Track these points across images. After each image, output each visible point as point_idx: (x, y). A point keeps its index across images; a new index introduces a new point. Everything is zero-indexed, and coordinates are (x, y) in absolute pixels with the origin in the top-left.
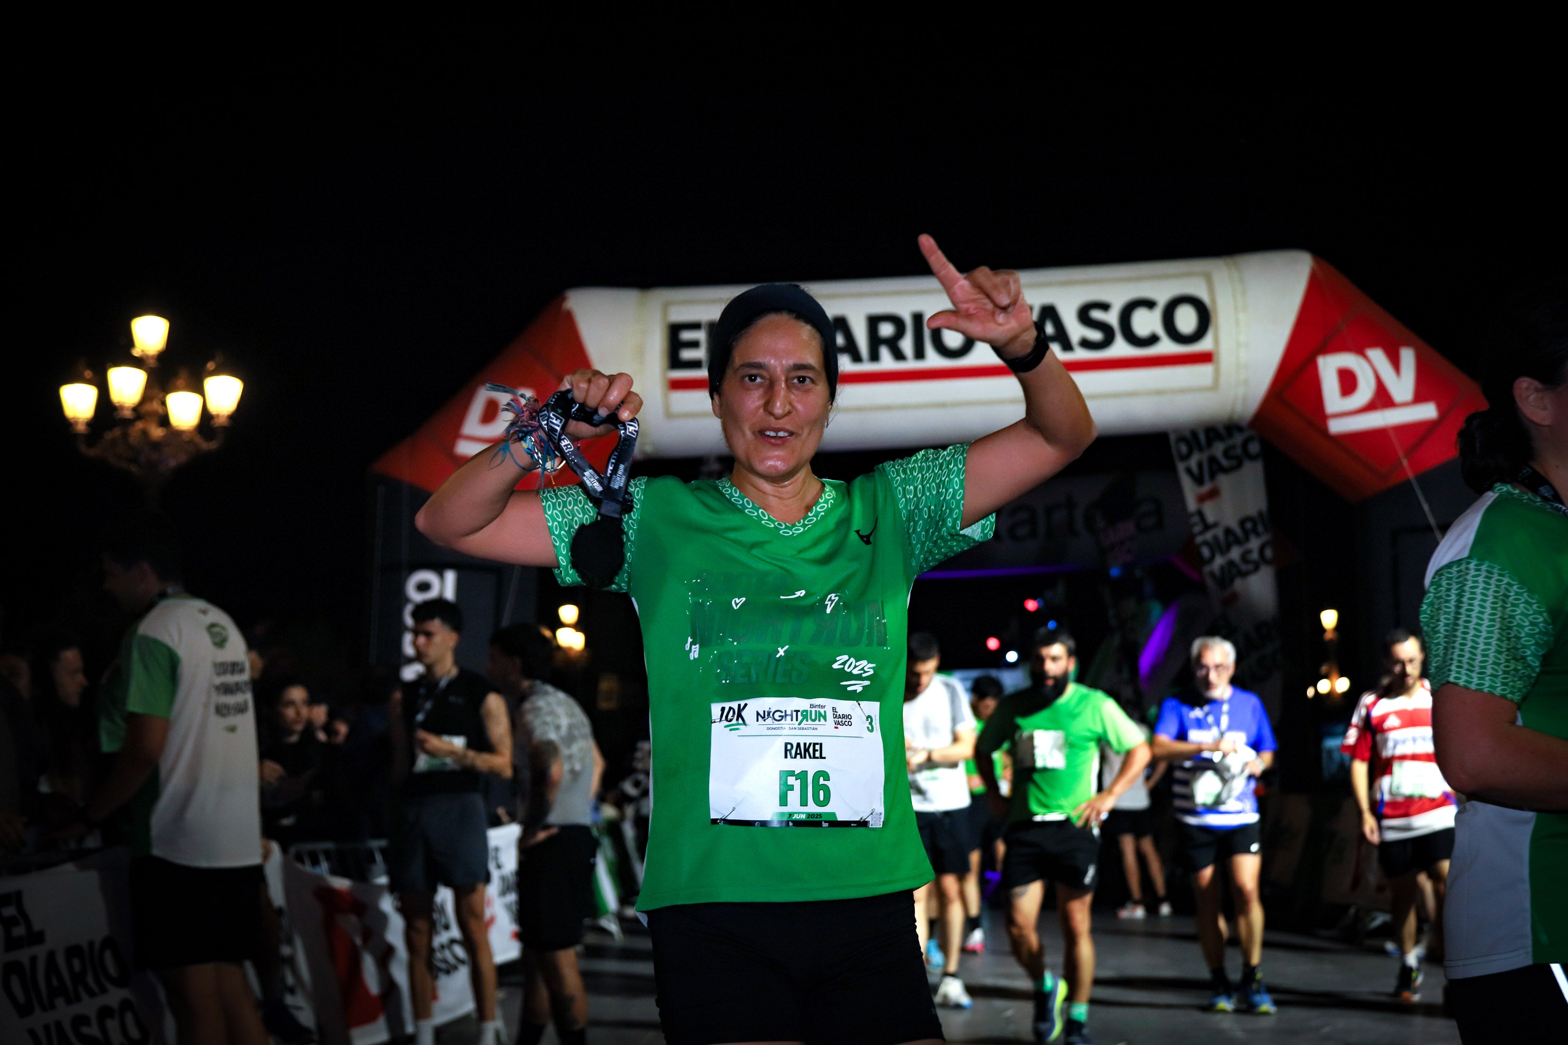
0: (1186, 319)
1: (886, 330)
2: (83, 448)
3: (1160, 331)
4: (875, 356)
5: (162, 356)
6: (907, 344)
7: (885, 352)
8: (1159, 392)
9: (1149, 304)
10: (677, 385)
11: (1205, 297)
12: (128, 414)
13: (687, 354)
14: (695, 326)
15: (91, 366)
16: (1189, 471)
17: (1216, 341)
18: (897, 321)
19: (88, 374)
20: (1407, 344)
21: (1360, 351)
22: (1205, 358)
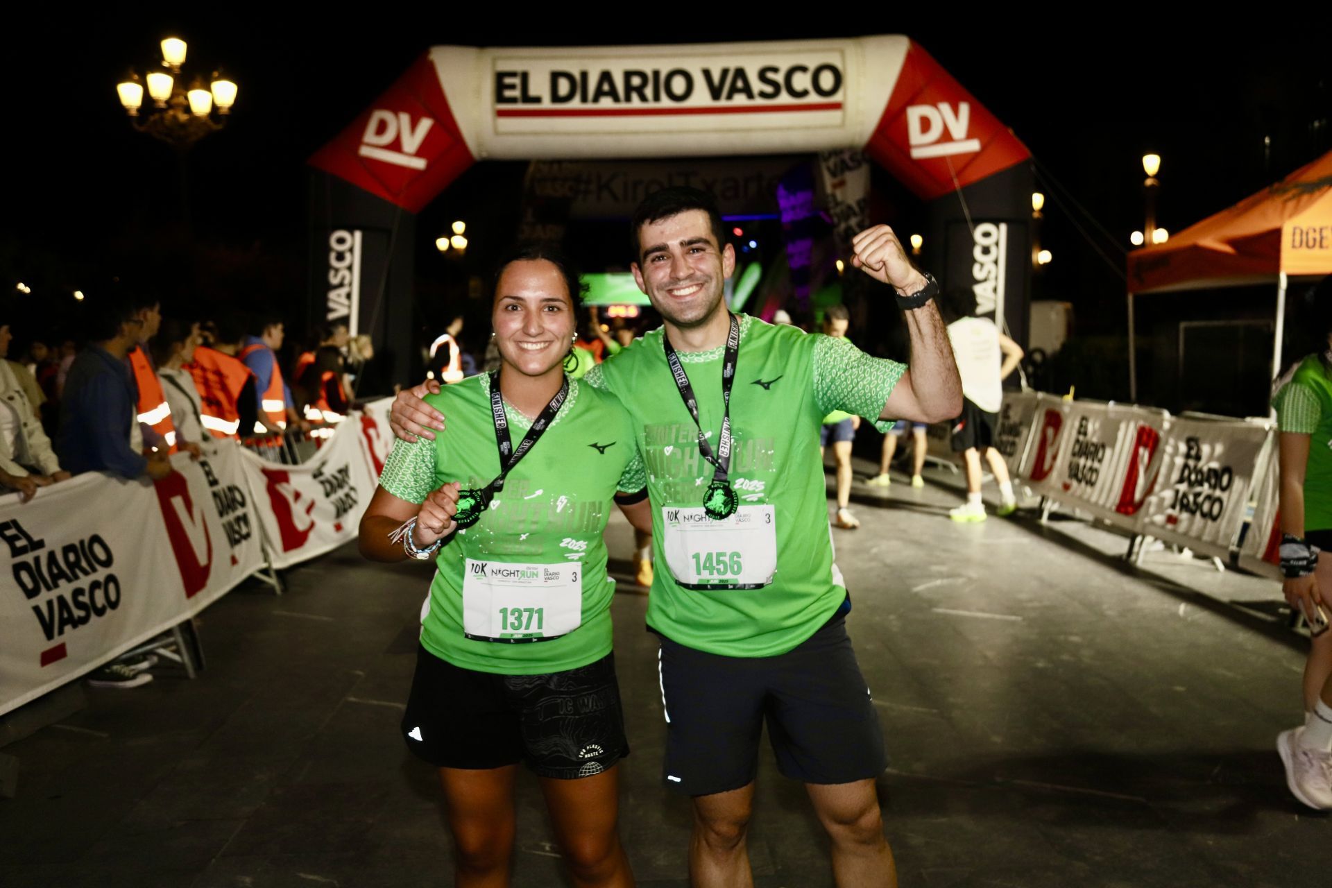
0: (827, 80)
1: (636, 81)
2: (136, 126)
3: (809, 86)
4: (628, 99)
5: (183, 67)
6: (649, 91)
7: (635, 96)
8: (807, 128)
9: (803, 69)
10: (501, 114)
11: (838, 64)
12: (163, 105)
13: (508, 93)
14: (513, 74)
15: (137, 72)
16: (829, 169)
17: (845, 95)
18: (642, 75)
19: (136, 77)
20: (964, 100)
21: (934, 104)
22: (837, 106)
